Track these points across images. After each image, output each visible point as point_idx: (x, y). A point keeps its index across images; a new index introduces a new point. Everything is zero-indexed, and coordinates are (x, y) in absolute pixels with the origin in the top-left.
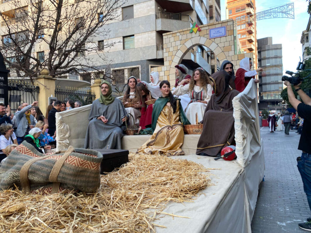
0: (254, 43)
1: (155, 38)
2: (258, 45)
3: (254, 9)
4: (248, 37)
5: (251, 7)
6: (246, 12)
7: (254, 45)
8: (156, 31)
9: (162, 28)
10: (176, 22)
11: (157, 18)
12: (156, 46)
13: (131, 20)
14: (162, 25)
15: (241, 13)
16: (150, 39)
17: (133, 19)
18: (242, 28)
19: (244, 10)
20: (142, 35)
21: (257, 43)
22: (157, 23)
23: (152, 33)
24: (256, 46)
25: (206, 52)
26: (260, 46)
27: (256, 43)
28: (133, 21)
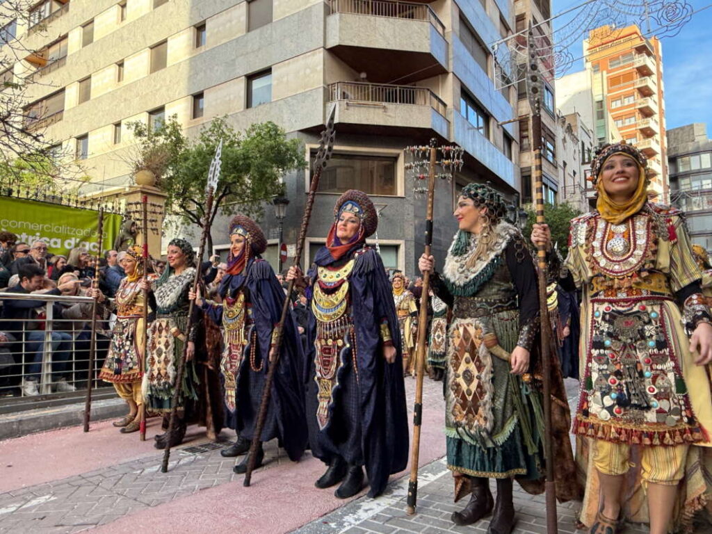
0: (657, 137)
1: (320, 67)
2: (668, 142)
3: (655, 58)
4: (642, 123)
5: (649, 54)
6: (636, 66)
7: (657, 142)
8: (324, 48)
9: (340, 39)
10: (386, 23)
11: (329, 14)
12: (322, 90)
13: (267, 29)
14: (341, 29)
15: (623, 67)
16: (308, 71)
17: (269, 26)
18: (626, 103)
19: (631, 62)
20: (289, 63)
21: (665, 139)
22: (329, 28)
23: (314, 55)
24: (662, 143)
25: (498, 125)
26: (674, 146)
27: (662, 138)
28: (269, 32)
